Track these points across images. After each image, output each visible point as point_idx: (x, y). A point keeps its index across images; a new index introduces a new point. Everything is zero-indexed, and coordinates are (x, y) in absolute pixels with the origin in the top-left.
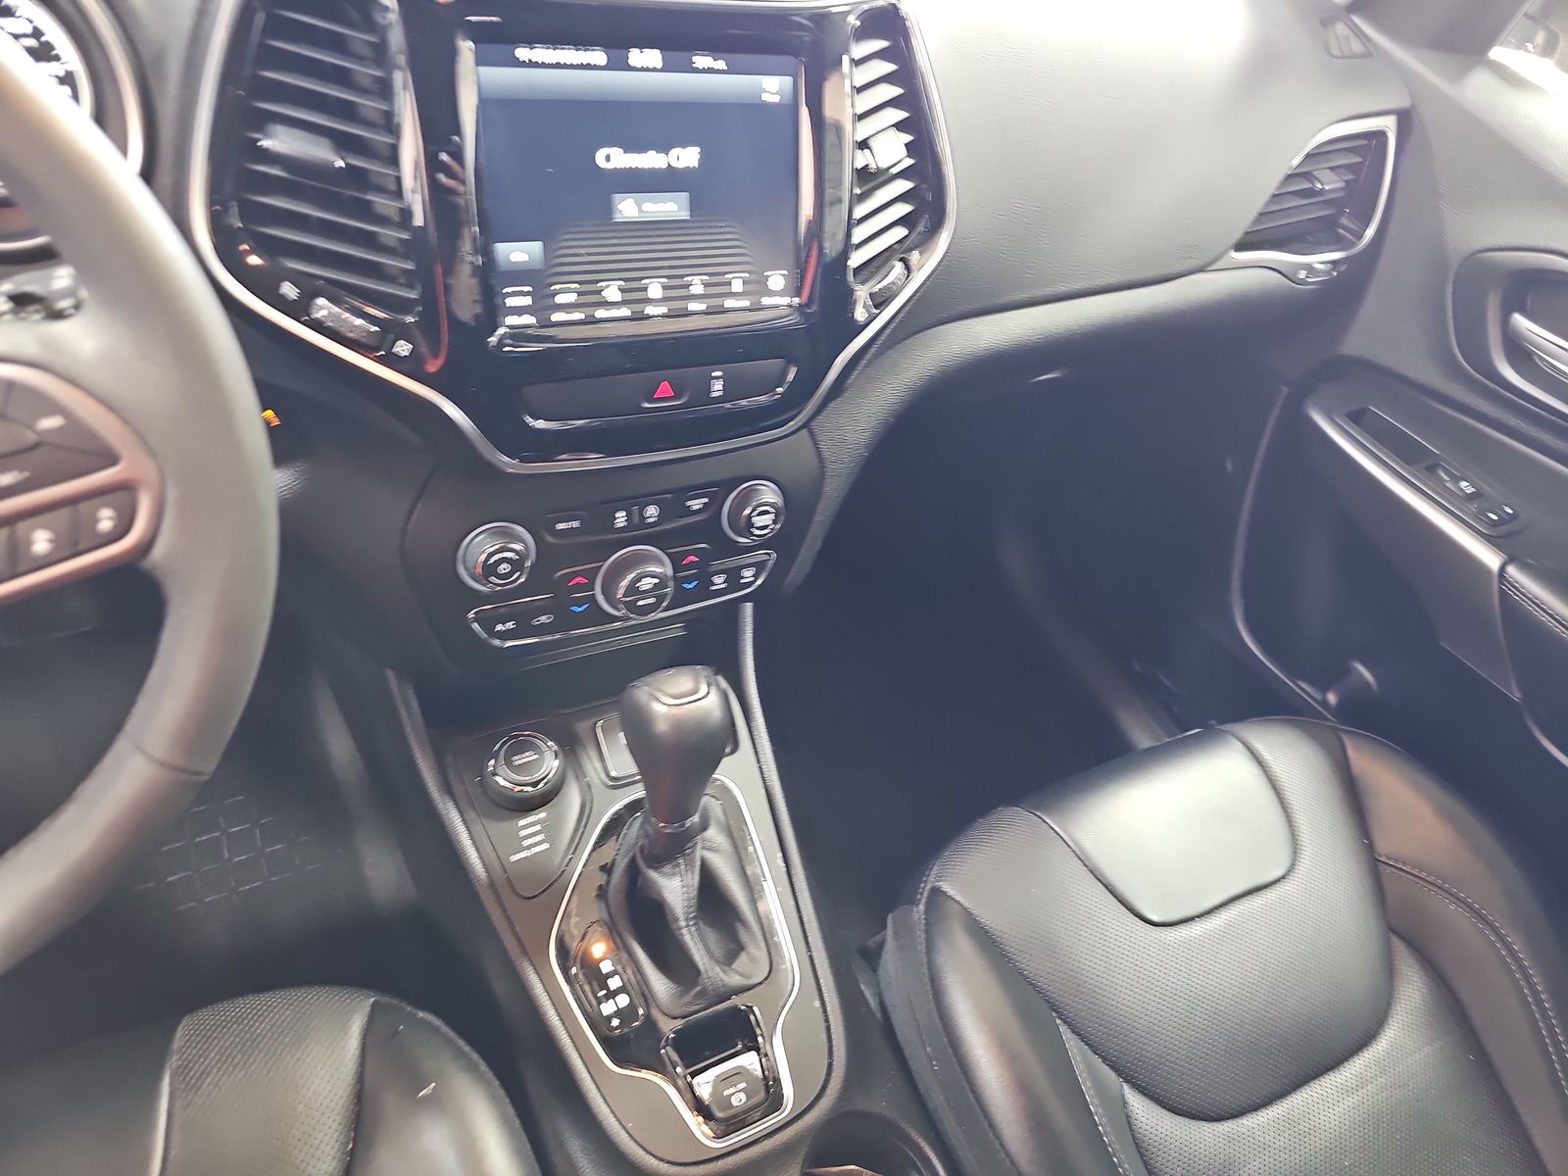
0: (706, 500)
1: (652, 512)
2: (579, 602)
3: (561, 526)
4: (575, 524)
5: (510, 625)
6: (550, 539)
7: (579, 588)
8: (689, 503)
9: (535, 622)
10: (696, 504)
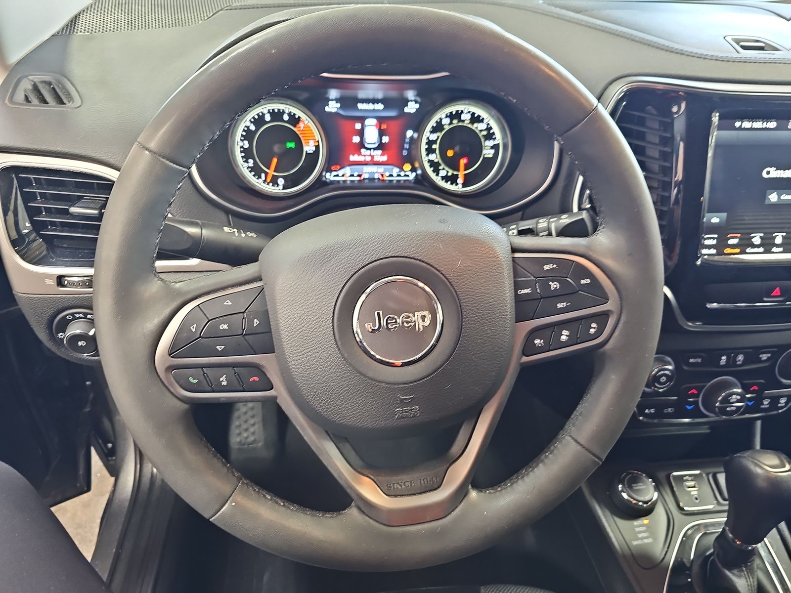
0: (769, 355)
1: (741, 358)
2: (690, 403)
3: (691, 360)
4: (699, 360)
5: (652, 411)
6: (685, 368)
7: (692, 396)
8: (761, 356)
9: (665, 411)
10: (764, 357)
